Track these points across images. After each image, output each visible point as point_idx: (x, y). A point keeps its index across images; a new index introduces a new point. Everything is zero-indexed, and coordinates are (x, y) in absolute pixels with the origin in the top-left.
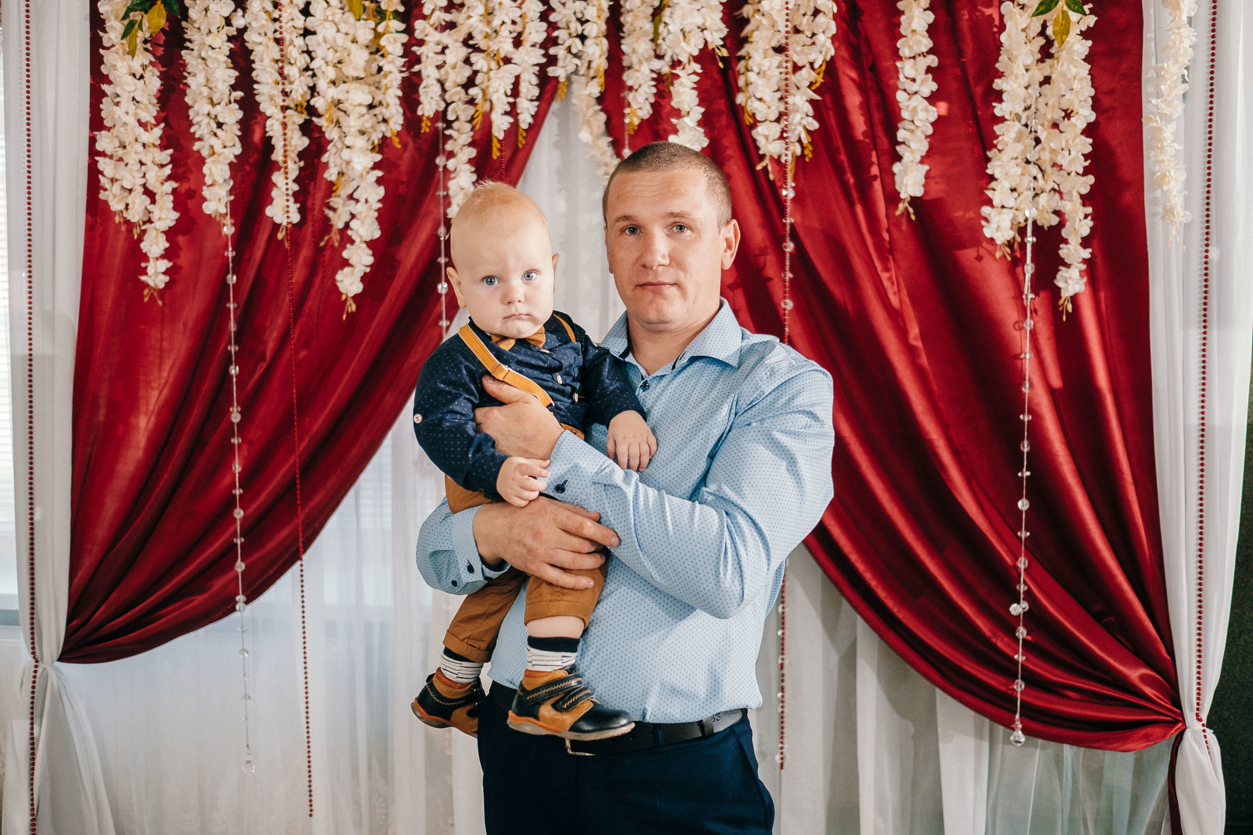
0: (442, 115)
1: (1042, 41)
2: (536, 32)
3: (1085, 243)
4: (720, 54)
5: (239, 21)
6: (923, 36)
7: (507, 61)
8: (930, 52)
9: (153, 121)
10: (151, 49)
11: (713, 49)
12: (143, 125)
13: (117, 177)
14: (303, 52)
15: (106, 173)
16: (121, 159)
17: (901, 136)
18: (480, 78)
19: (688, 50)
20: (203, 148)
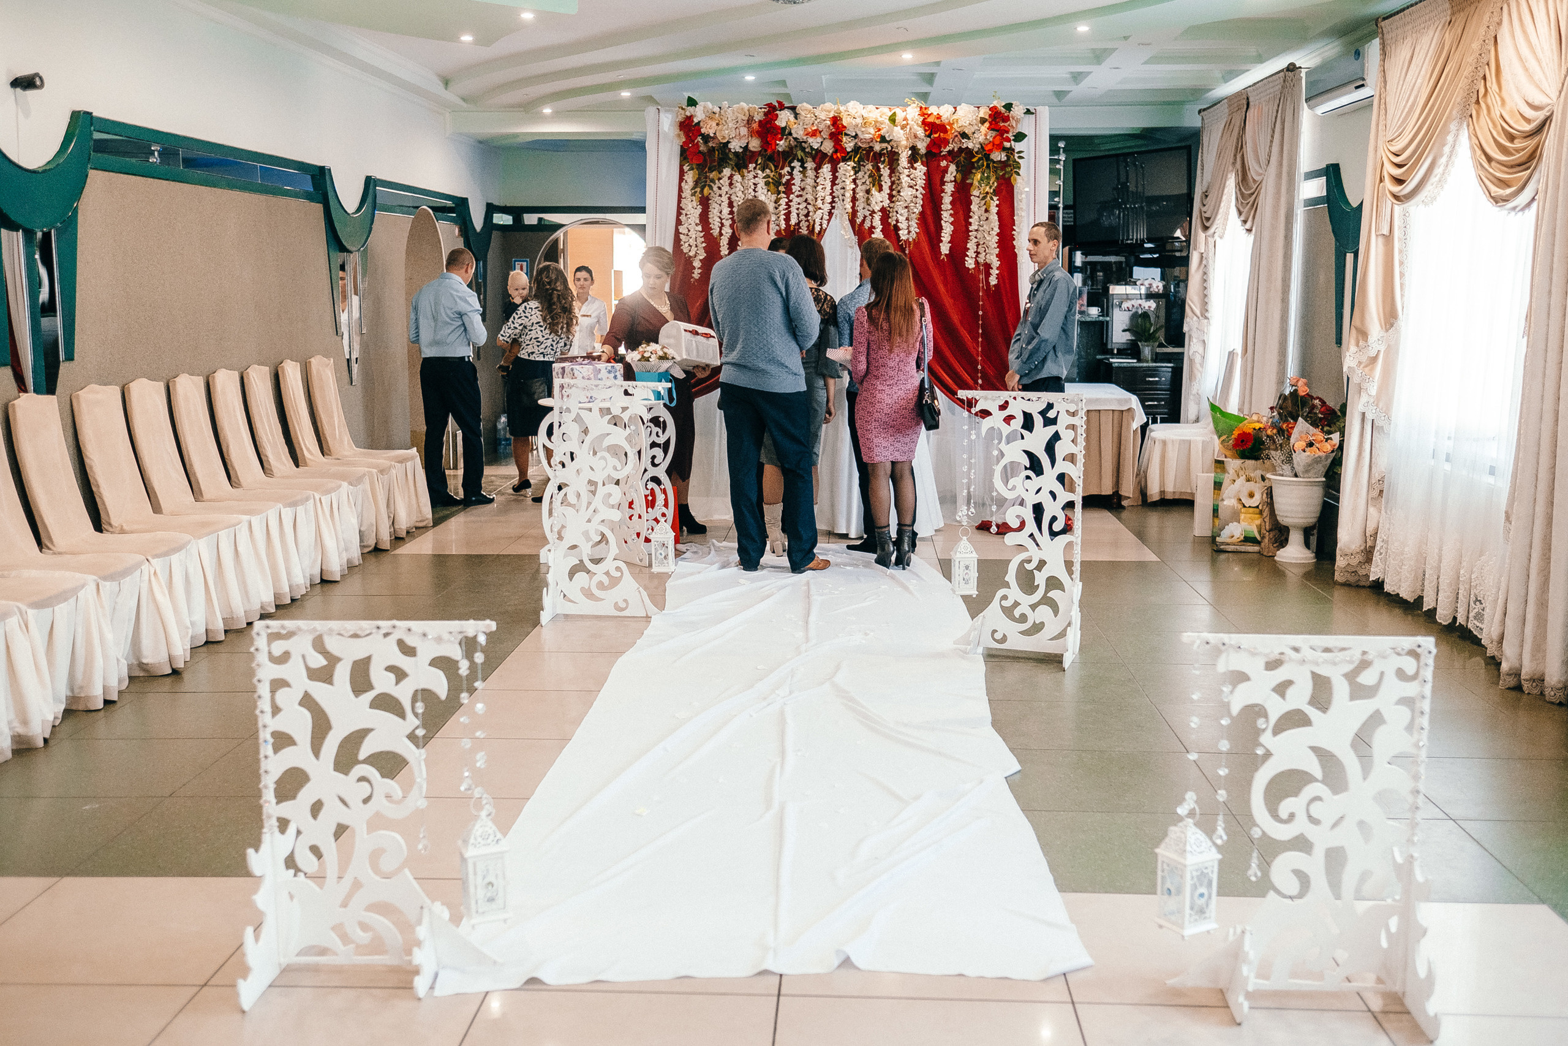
0: (798, 224)
1: (984, 208)
2: (829, 199)
3: (998, 269)
4: (888, 209)
5: (731, 192)
6: (950, 204)
7: (820, 209)
8: (951, 210)
9: (698, 223)
10: (699, 200)
11: (885, 208)
12: (696, 225)
13: (686, 241)
15: (682, 240)
16: (688, 236)
17: (943, 235)
18: (811, 214)
19: (877, 208)
20: (715, 232)
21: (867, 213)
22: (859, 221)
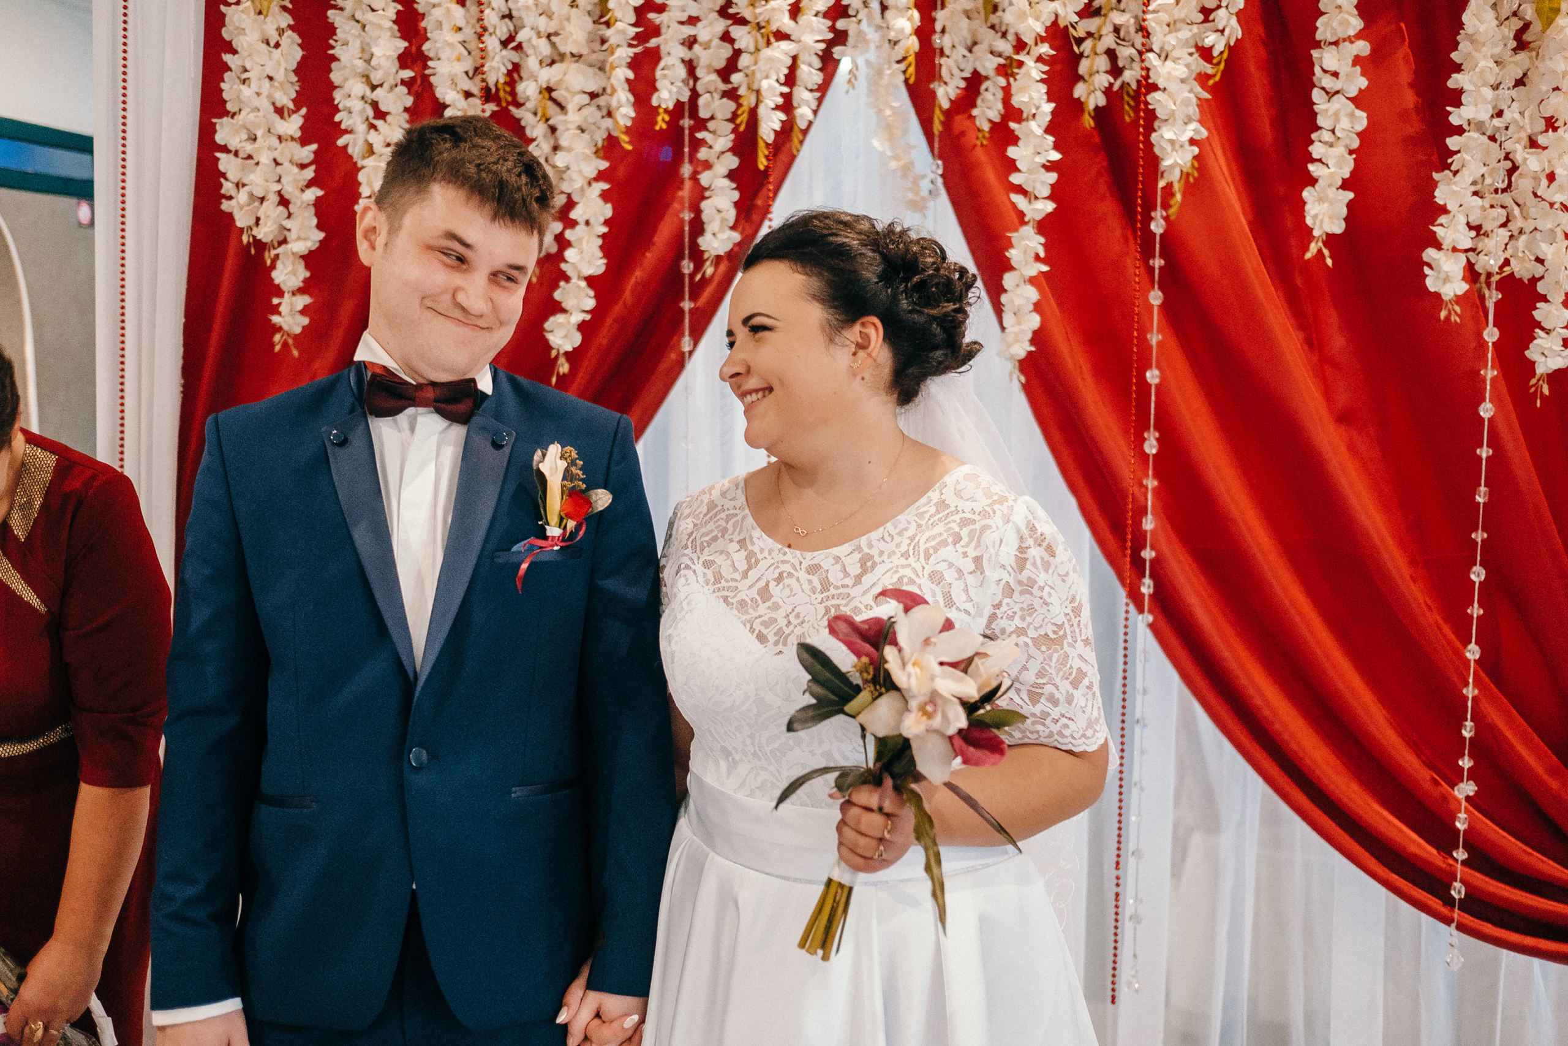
0: (688, 109)
1: (1517, 24)
4: (1075, 34)
6: (1350, 14)
7: (781, 36)
8: (1359, 36)
9: (291, 106)
10: (290, 6)
11: (1066, 27)
12: (280, 111)
13: (245, 181)
14: (503, 17)
15: (229, 175)
16: (250, 157)
17: (1316, 150)
18: (744, 61)
19: (1033, 26)
20: (353, 144)
21: (988, 65)
22: (946, 93)
